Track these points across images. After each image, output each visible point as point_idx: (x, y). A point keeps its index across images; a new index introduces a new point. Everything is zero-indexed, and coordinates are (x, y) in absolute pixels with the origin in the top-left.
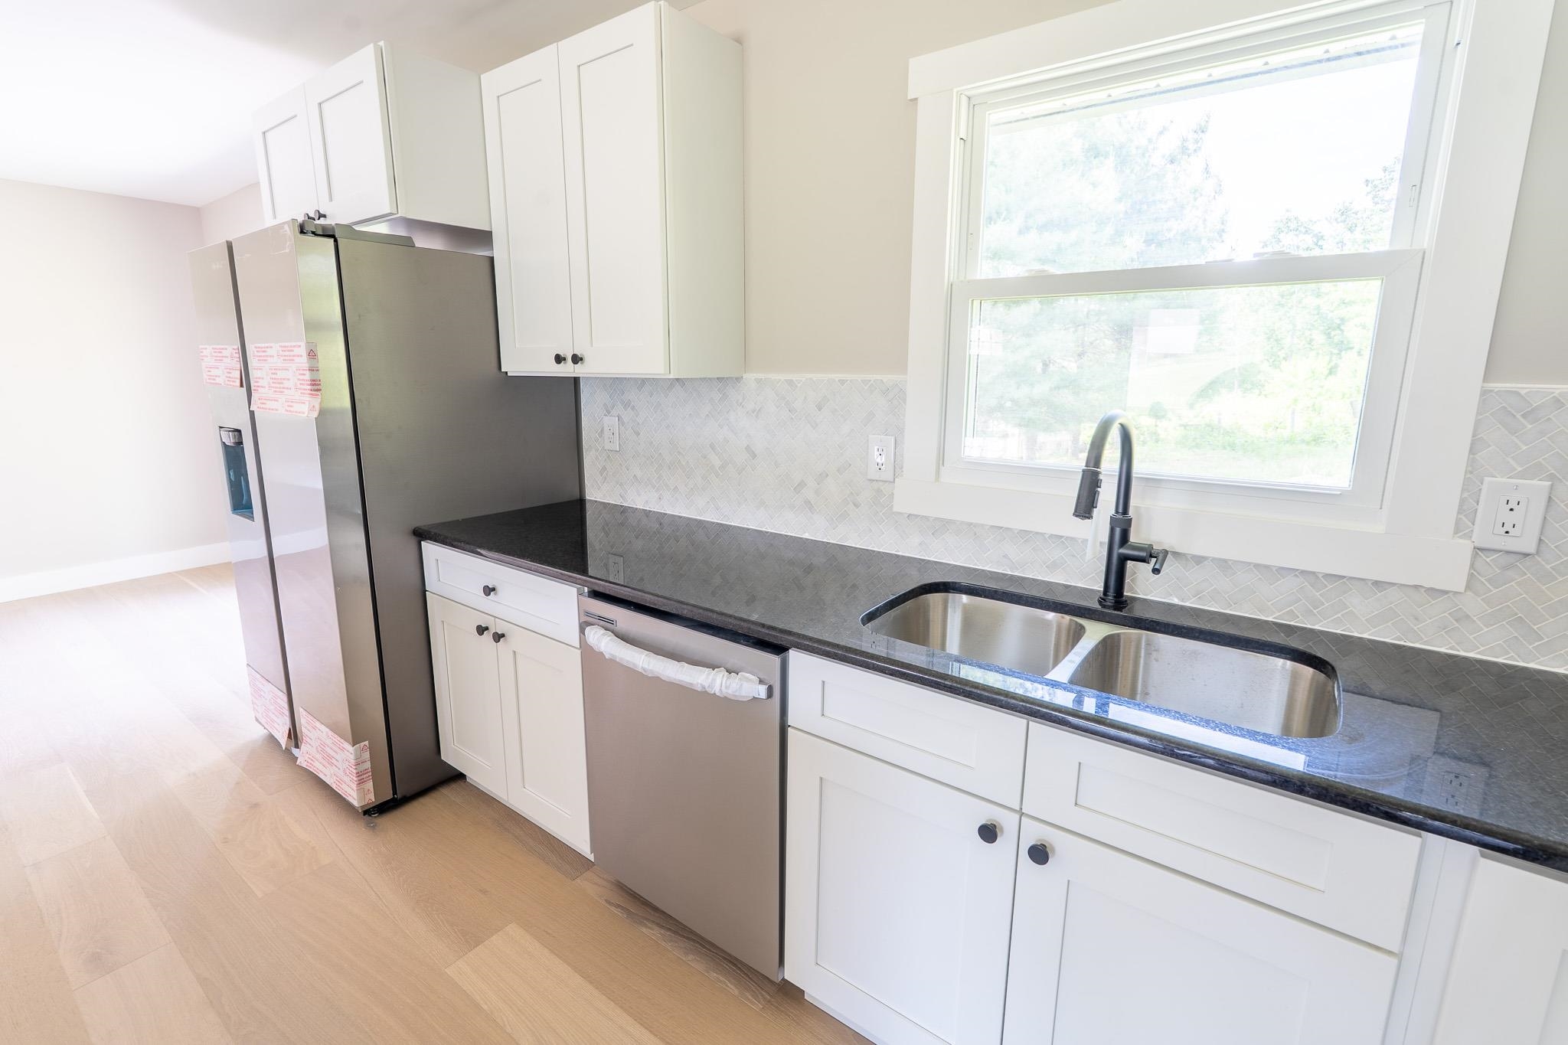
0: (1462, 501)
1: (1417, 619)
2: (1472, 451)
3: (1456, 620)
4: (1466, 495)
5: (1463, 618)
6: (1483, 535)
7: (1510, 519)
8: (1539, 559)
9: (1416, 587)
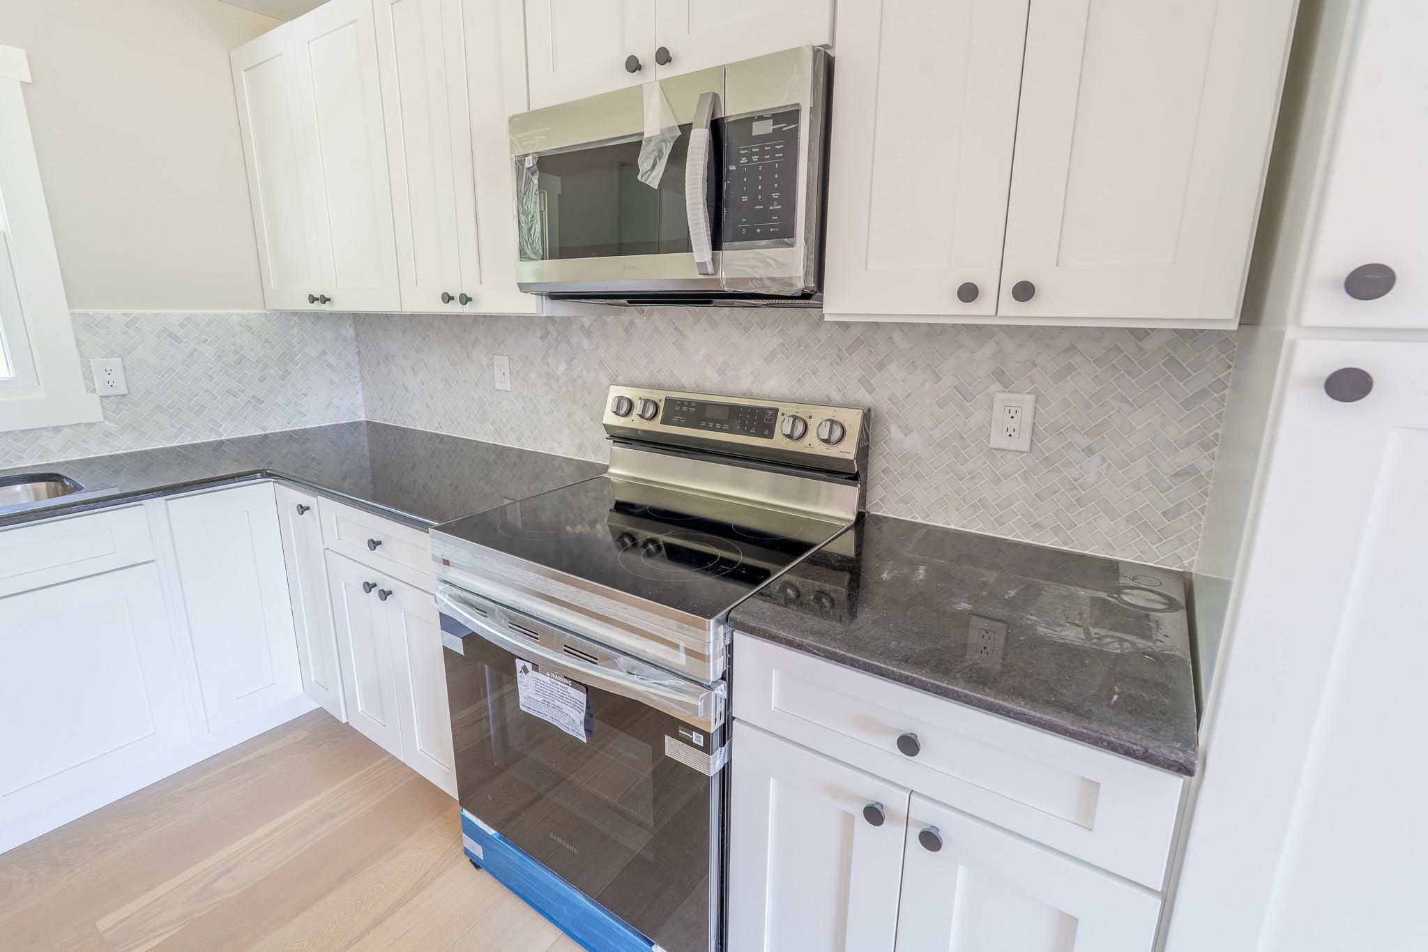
0: (84, 374)
1: (86, 442)
2: (78, 346)
3: (106, 437)
4: (84, 369)
5: (108, 434)
6: (101, 390)
7: (110, 379)
8: (131, 396)
9: (78, 424)
